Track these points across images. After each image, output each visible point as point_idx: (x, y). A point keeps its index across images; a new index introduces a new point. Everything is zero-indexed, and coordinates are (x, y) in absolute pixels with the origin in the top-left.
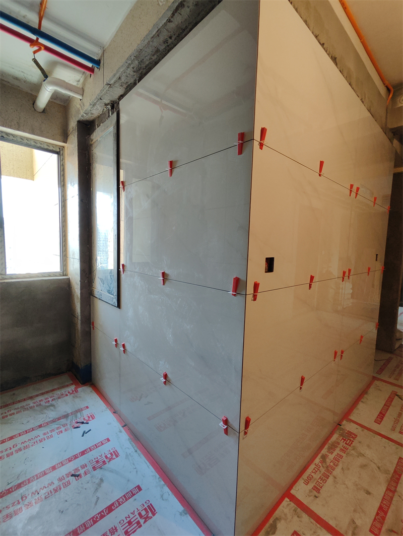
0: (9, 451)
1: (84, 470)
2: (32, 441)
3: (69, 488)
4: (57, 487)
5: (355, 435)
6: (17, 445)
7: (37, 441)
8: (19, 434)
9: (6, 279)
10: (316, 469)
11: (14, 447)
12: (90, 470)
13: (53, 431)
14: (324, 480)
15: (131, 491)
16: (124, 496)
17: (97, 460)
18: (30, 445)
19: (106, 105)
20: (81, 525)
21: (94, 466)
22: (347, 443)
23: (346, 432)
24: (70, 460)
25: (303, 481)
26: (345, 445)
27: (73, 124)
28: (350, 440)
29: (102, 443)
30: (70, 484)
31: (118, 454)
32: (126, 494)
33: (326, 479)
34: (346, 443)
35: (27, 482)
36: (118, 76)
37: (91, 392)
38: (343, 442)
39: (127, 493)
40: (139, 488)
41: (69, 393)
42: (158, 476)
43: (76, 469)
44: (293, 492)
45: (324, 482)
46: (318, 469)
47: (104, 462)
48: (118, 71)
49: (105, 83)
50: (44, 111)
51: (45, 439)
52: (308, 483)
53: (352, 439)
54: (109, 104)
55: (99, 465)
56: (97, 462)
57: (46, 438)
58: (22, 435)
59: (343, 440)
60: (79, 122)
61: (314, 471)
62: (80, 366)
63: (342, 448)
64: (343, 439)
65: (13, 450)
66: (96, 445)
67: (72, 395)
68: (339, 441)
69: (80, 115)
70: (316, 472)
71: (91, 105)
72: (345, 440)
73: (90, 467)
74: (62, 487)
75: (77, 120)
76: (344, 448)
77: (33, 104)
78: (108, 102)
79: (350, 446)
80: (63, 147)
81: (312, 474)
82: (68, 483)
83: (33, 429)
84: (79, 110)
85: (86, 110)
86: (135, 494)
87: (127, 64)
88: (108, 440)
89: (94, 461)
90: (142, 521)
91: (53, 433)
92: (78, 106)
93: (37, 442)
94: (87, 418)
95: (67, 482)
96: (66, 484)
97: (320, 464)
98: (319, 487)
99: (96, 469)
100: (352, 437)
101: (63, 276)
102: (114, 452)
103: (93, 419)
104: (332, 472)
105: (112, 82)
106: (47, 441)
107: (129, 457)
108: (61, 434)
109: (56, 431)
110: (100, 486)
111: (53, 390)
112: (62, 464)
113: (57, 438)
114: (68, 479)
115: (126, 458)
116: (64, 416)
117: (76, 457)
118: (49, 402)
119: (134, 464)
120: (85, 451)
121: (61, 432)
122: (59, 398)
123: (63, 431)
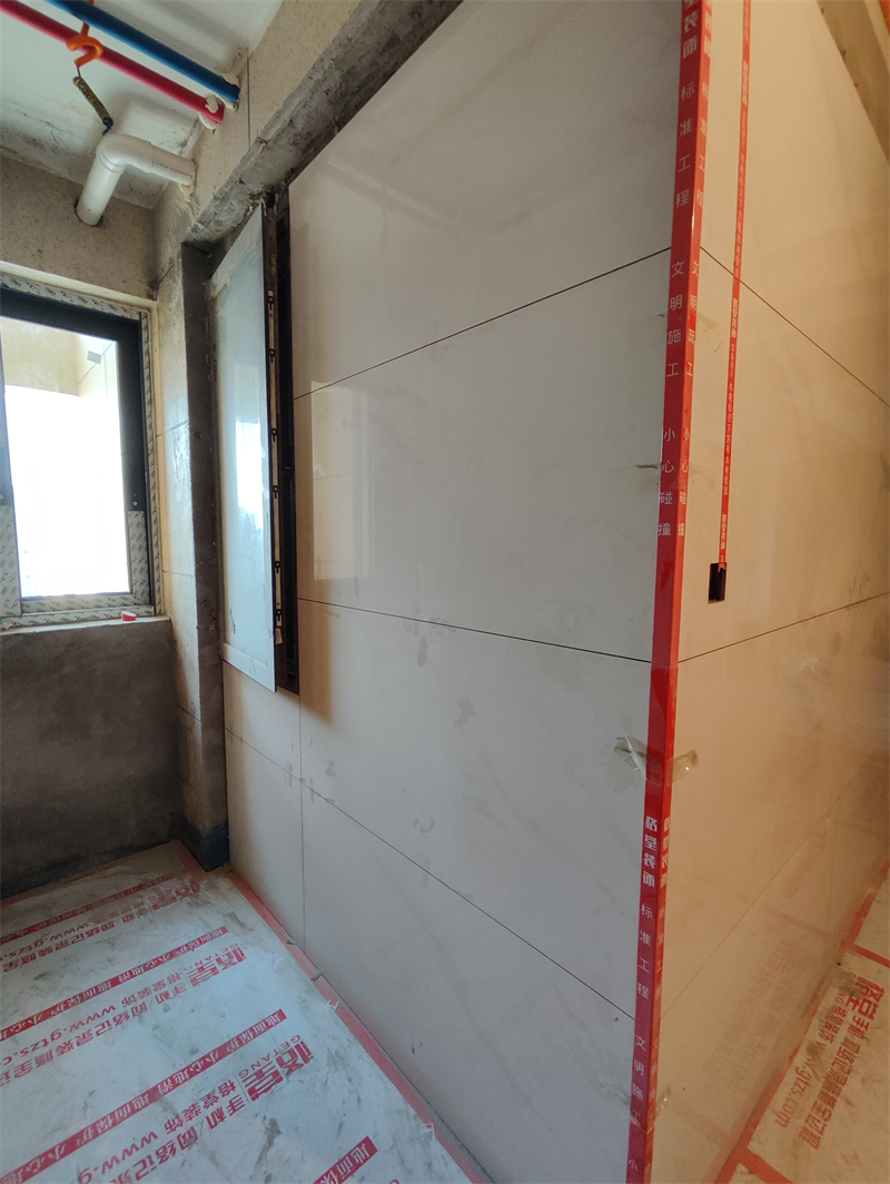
0: (42, 1051)
1: (228, 1098)
2: (98, 1021)
3: (195, 1148)
4: (164, 1147)
5: (877, 988)
6: (60, 1035)
7: (108, 1022)
8: (65, 1002)
9: (22, 626)
10: (802, 1085)
11: (53, 1039)
12: (244, 1099)
13: (146, 992)
14: (824, 1112)
15: (349, 1155)
16: (334, 1169)
17: (257, 1069)
18: (94, 1032)
19: (252, 196)
21: (253, 1088)
22: (864, 1010)
23: (856, 980)
24: (192, 1072)
25: (776, 1117)
26: (858, 1016)
27: (171, 252)
28: (870, 1003)
29: (267, 1024)
30: (197, 1138)
31: (310, 1054)
32: (338, 1163)
33: (829, 1107)
34: (860, 1011)
35: (90, 1132)
36: (286, 116)
37: (231, 889)
38: (853, 1009)
39: (341, 1161)
40: (369, 1147)
41: (178, 893)
42: (412, 1112)
43: (208, 1096)
44: (754, 1147)
45: (826, 1116)
46: (807, 1084)
47: (276, 1074)
48: (287, 104)
49: (253, 138)
50: (102, 222)
51: (127, 1017)
52: (787, 1122)
53: (872, 999)
54: (260, 194)
55: (261, 1083)
56: (260, 1075)
57: (130, 1014)
58: (73, 1005)
59: (851, 1004)
60: (186, 245)
61: (797, 1088)
62: (201, 828)
63: (855, 1024)
64: (850, 1000)
65: (52, 1046)
66: (251, 1029)
67: (187, 899)
68: (843, 1007)
69: (189, 228)
70: (803, 1090)
71: (215, 198)
72: (856, 1003)
73: (241, 1091)
74: (177, 1146)
75: (182, 240)
76: (858, 1023)
77: (76, 206)
78: (260, 189)
79: (871, 1017)
80: (149, 309)
81: (795, 1097)
82: (190, 1136)
83: (97, 991)
84: (185, 216)
85: (204, 214)
86: (360, 1165)
87: (311, 84)
88: (281, 1015)
89: (251, 1072)
91: (147, 999)
92: (184, 206)
93: (109, 1025)
94: (226, 957)
95: (189, 1133)
96: (187, 1136)
97: (808, 1069)
98: (815, 1133)
99: (257, 1096)
100: (873, 995)
102: (298, 1047)
103: (240, 960)
104: (840, 1090)
105: (271, 135)
106: (133, 1021)
107: (336, 1060)
108: (166, 1001)
109: (154, 994)
110: (270, 1143)
111: (140, 888)
112: (174, 1083)
113: (155, 1011)
114: (191, 1123)
115: (328, 1065)
116: (172, 955)
117: (206, 1063)
118: (132, 916)
119: (350, 1080)
120: (227, 1044)
121: (166, 995)
122: (156, 907)
123: (171, 994)
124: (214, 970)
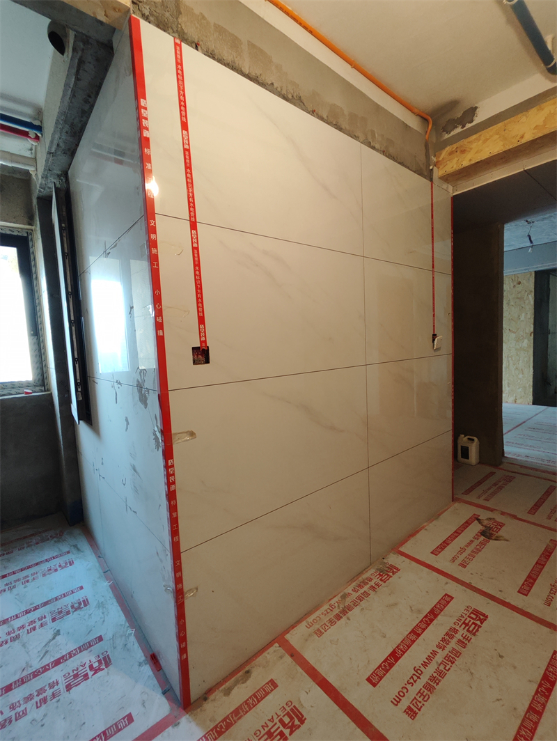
1: (41, 622)
3: (17, 641)
4: (3, 641)
5: (397, 569)
10: (329, 611)
12: (48, 622)
13: (19, 580)
14: (333, 622)
15: (89, 642)
16: (80, 647)
17: (60, 610)
20: (18, 680)
21: (54, 618)
22: (383, 579)
23: (387, 566)
24: (27, 612)
25: (306, 624)
26: (378, 581)
27: (35, 202)
28: (389, 575)
29: (72, 592)
30: (19, 638)
31: (88, 603)
32: (82, 645)
33: (337, 620)
34: (381, 579)
36: (55, 142)
37: (79, 534)
38: (378, 578)
39: (84, 644)
40: (100, 639)
41: (51, 537)
43: (32, 621)
44: (288, 637)
45: (333, 624)
46: (331, 610)
47: (68, 612)
51: (5, 591)
52: (311, 626)
53: (391, 574)
54: (60, 174)
55: (59, 615)
56: (60, 612)
57: (7, 589)
59: (378, 576)
60: (39, 198)
61: (325, 612)
63: (374, 585)
64: (379, 574)
66: (64, 594)
67: (55, 539)
68: (372, 577)
69: (38, 191)
70: (328, 613)
72: (381, 576)
73: (48, 619)
74: (9, 641)
75: (37, 196)
76: (376, 584)
79: (385, 582)
80: (32, 230)
81: (322, 616)
82: (17, 637)
84: (36, 185)
85: (41, 183)
86: (92, 646)
88: (82, 588)
89: (57, 611)
90: (90, 673)
91: (17, 583)
92: (35, 180)
94: (64, 564)
96: (15, 637)
97: (336, 604)
98: (323, 631)
99: (55, 621)
100: (393, 572)
101: (45, 391)
102: (84, 601)
103: (71, 565)
104: (347, 613)
105: (53, 150)
106: (8, 592)
107: (101, 605)
108: (27, 584)
109: (22, 581)
110: (54, 638)
111: (33, 535)
112: (17, 617)
113: (20, 588)
114: (19, 632)
115: (96, 607)
116: (37, 564)
117: (36, 608)
118: (23, 548)
119: (103, 613)
120: (50, 600)
121: (28, 581)
122: (37, 543)
123: (30, 581)
124: (56, 570)
